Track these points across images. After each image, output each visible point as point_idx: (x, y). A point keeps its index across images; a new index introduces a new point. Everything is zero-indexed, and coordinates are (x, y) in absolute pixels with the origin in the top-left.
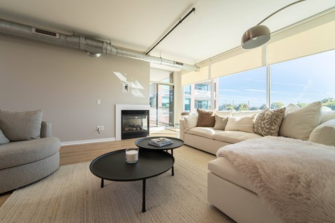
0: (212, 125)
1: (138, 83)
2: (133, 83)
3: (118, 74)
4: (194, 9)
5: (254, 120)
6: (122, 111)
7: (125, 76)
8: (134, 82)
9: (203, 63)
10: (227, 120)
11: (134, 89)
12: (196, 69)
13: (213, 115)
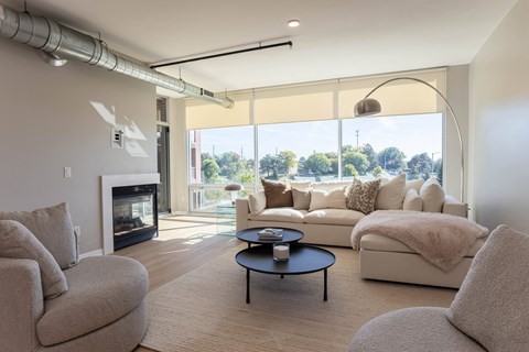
0: (291, 204)
1: (136, 128)
2: (127, 128)
3: (99, 107)
4: (290, 43)
5: (346, 194)
6: (114, 189)
7: (111, 112)
8: (129, 124)
9: (239, 93)
10: (310, 194)
11: (130, 140)
12: (227, 103)
13: (288, 188)
